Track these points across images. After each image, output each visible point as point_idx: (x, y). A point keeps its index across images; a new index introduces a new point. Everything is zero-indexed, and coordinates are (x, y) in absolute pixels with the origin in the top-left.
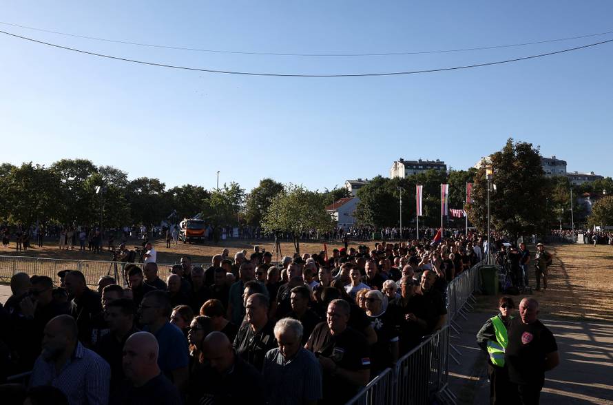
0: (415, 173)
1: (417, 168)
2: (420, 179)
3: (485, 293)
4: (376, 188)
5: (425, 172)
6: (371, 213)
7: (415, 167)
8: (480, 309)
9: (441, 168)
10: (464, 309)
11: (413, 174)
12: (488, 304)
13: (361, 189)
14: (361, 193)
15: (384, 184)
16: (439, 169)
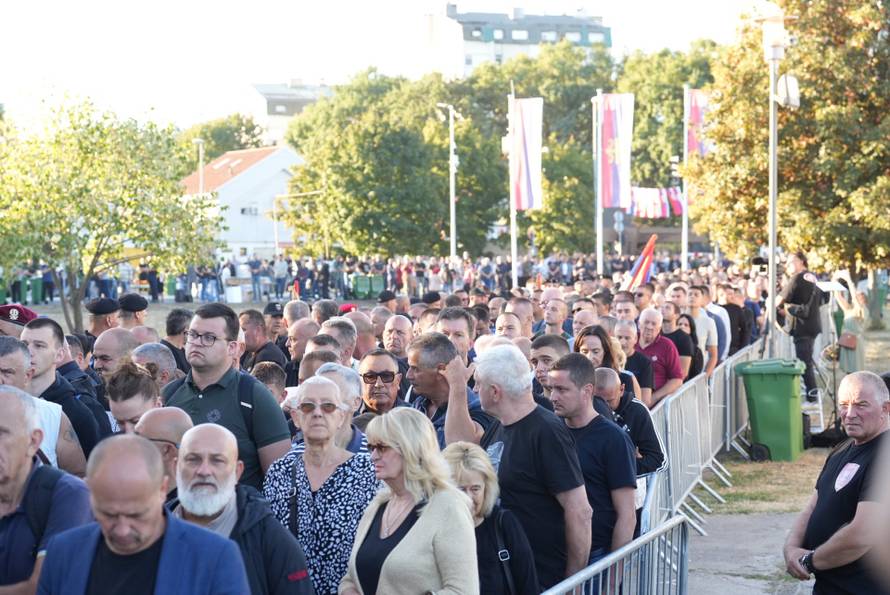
0: (499, 59)
1: (508, 40)
2: (519, 78)
3: (758, 452)
4: (358, 111)
5: (534, 51)
6: (344, 204)
7: (498, 34)
8: (746, 504)
9: (594, 38)
10: (694, 505)
11: (493, 62)
12: (770, 487)
13: (306, 116)
14: (305, 131)
15: (390, 96)
16: (584, 42)
